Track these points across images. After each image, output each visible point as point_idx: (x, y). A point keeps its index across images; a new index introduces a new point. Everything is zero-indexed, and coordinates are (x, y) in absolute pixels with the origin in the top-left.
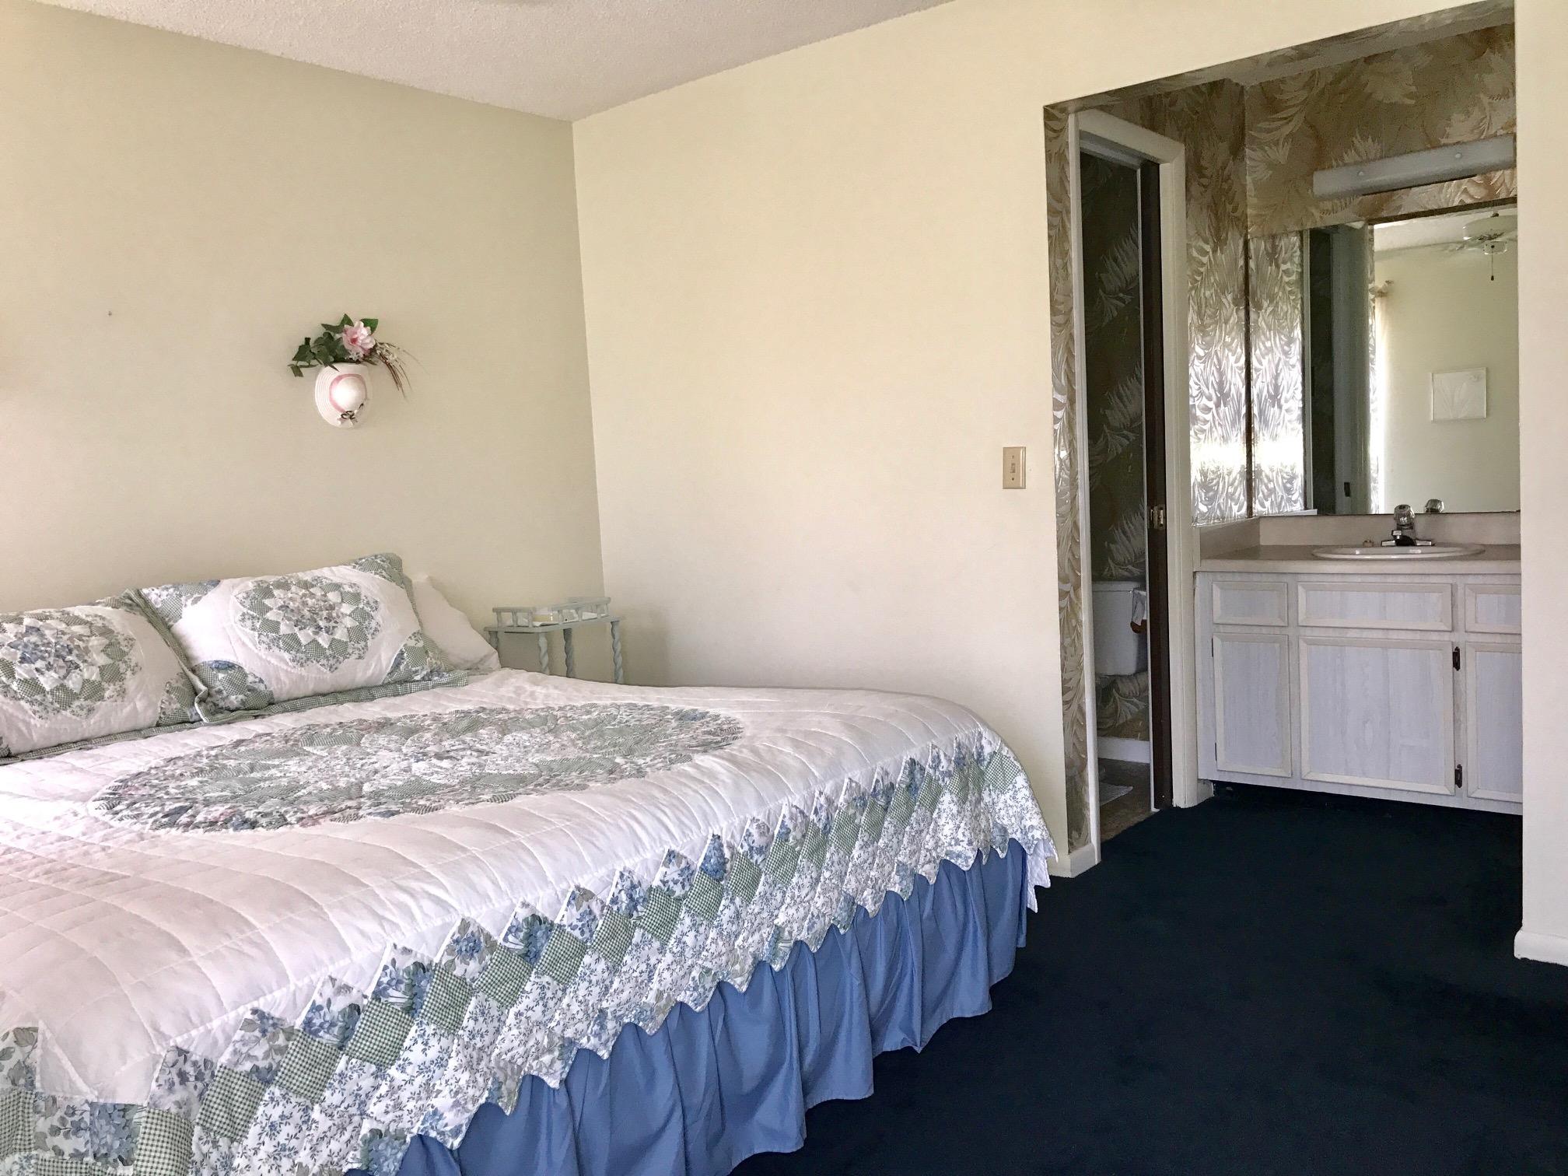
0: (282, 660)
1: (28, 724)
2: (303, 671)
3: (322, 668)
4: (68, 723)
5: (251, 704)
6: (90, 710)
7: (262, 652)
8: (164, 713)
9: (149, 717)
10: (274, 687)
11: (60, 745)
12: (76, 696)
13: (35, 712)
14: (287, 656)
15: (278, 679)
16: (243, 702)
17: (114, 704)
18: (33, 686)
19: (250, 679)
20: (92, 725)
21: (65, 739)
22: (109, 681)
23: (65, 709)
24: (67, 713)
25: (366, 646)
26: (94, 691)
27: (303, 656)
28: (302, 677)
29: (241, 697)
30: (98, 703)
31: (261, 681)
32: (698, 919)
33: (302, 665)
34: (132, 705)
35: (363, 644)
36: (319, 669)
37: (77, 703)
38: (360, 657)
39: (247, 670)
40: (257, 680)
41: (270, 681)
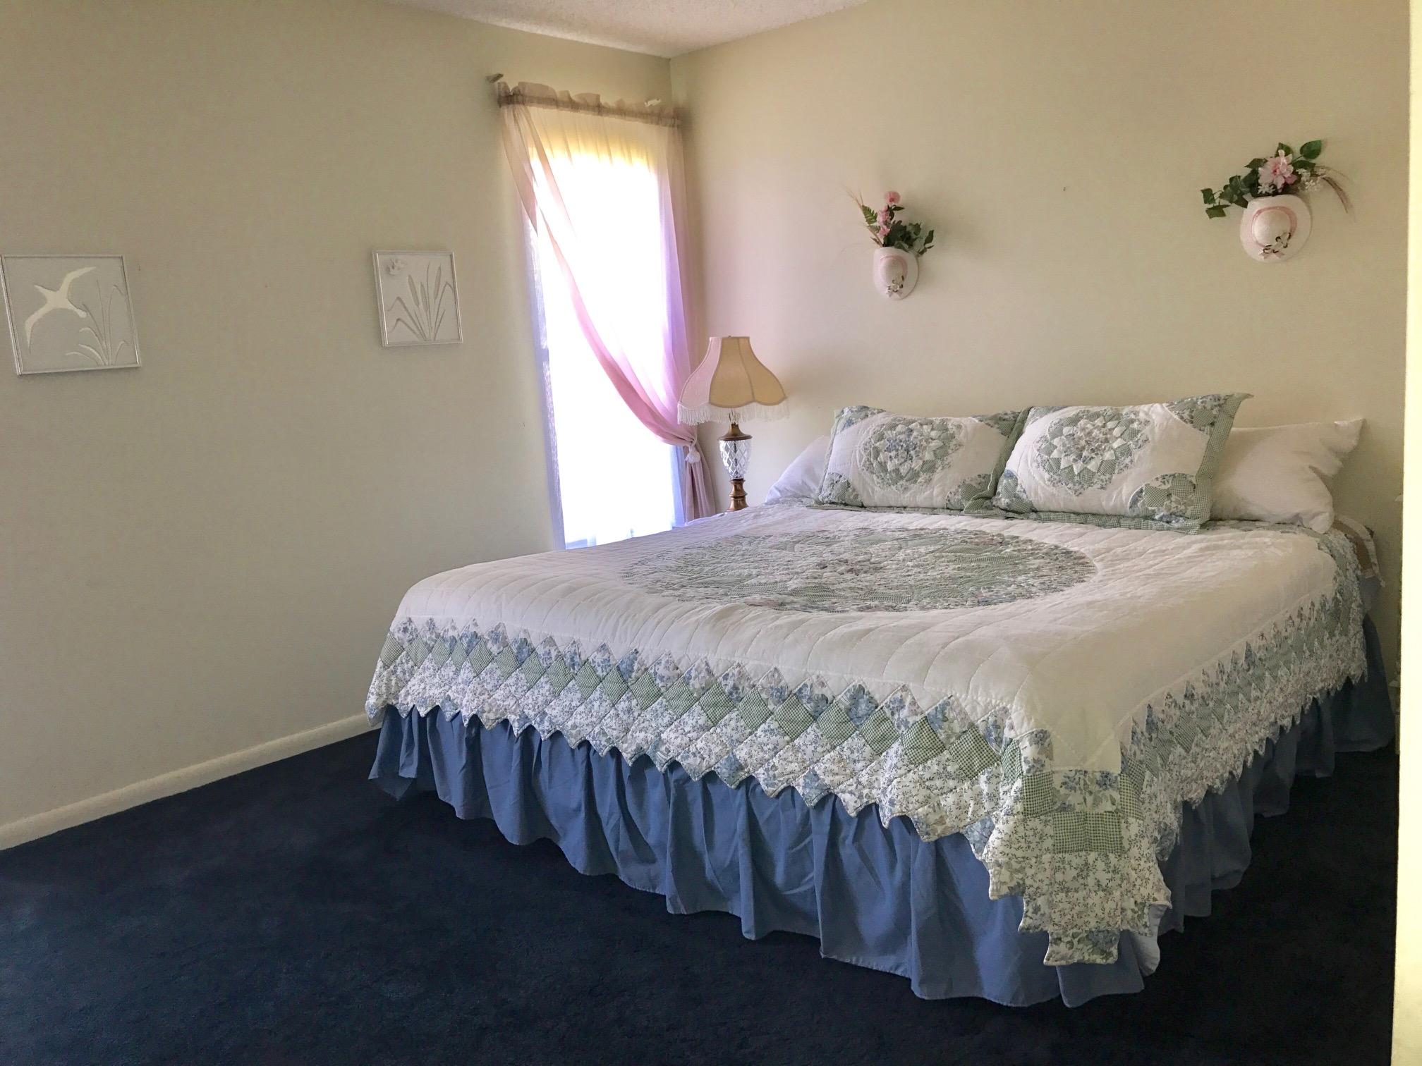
0: (1042, 478)
1: (873, 490)
2: (1054, 490)
3: (1069, 491)
4: (892, 494)
5: (1014, 507)
6: (906, 489)
7: (1033, 469)
8: (949, 501)
9: (939, 501)
10: (1032, 498)
11: (890, 507)
12: (902, 478)
13: (878, 483)
14: (1047, 476)
15: (1036, 494)
16: (1008, 505)
17: (921, 487)
18: (883, 466)
19: (1019, 488)
20: (906, 499)
21: (893, 504)
22: (924, 472)
23: (893, 485)
24: (894, 487)
25: (1110, 479)
26: (914, 477)
27: (1057, 478)
28: (1053, 495)
29: (1007, 500)
30: (912, 485)
31: (1024, 491)
32: (604, 697)
33: (1054, 486)
34: (931, 490)
35: (1108, 476)
36: (1066, 491)
37: (901, 482)
38: (1102, 488)
39: (1019, 482)
40: (1022, 490)
41: (1030, 493)
